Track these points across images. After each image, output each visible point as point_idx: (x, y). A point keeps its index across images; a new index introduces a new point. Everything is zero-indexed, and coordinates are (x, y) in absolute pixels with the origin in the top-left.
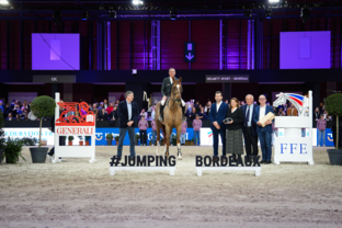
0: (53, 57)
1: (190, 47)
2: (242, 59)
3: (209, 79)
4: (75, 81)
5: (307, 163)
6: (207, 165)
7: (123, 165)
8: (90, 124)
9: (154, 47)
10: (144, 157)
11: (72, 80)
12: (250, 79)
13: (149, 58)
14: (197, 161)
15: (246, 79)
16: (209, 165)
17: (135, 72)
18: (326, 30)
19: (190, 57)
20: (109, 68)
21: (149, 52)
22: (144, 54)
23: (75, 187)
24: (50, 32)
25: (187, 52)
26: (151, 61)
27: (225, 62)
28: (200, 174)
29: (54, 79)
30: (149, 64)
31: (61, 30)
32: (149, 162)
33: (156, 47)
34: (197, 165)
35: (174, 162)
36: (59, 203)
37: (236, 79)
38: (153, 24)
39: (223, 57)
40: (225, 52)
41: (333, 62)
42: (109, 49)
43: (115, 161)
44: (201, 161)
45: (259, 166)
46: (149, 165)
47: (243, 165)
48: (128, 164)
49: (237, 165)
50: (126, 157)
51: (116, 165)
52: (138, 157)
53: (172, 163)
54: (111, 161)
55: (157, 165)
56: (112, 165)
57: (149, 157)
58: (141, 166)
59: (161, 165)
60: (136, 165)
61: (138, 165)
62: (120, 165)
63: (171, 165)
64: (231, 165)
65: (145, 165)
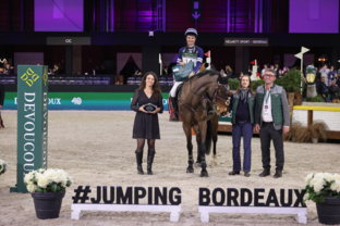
1: (196, 5)
3: (227, 42)
4: (89, 43)
6: (217, 204)
7: (94, 201)
10: (129, 189)
12: (269, 42)
14: (201, 196)
15: (265, 42)
16: (221, 204)
17: (151, 33)
20: (113, 27)
21: (153, 10)
26: (157, 20)
27: (232, 22)
28: (205, 219)
29: (69, 41)
30: (154, 22)
32: (137, 197)
33: (162, 5)
34: (201, 203)
35: (179, 198)
37: (255, 42)
42: (112, 7)
43: (82, 194)
44: (207, 196)
45: (304, 206)
46: (137, 203)
47: (277, 205)
48: (102, 201)
49: (267, 205)
50: (99, 188)
51: (83, 202)
52: (120, 189)
53: (175, 200)
54: (74, 194)
55: (150, 203)
56: (75, 202)
57: (137, 189)
58: (124, 203)
59: (157, 203)
60: (115, 201)
61: (118, 203)
62: (89, 201)
63: (173, 203)
64: (257, 204)
65: (130, 203)
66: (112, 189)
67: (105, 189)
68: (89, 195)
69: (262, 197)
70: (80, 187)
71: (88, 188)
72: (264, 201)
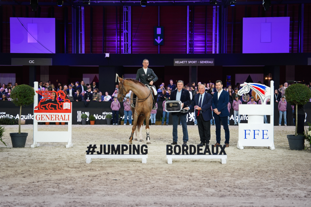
0: (30, 40)
1: (159, 31)
2: (207, 43)
4: (51, 64)
5: (269, 148)
6: (176, 154)
7: (98, 153)
8: (67, 111)
9: (125, 31)
10: (119, 146)
11: (49, 62)
13: (120, 41)
14: (168, 150)
16: (179, 154)
18: (285, 16)
19: (159, 41)
20: (83, 52)
21: (120, 35)
22: (116, 38)
23: (54, 177)
24: (27, 16)
25: (156, 36)
26: (123, 44)
27: (191, 46)
28: (170, 162)
29: (32, 62)
30: (121, 46)
31: (38, 15)
32: (123, 150)
33: (127, 31)
34: (168, 154)
36: (40, 199)
38: (125, 9)
39: (190, 41)
40: (191, 36)
41: (292, 46)
42: (83, 33)
43: (91, 149)
44: (171, 150)
45: (225, 154)
46: (123, 154)
47: (210, 154)
48: (103, 153)
49: (204, 154)
50: (101, 146)
51: (92, 154)
52: (113, 146)
53: (144, 152)
54: (87, 149)
55: (130, 153)
56: (88, 154)
57: (123, 146)
58: (116, 154)
59: (134, 154)
60: (110, 153)
61: (112, 154)
62: (96, 153)
63: (143, 154)
64: (199, 154)
65: (119, 154)
66: (109, 146)
67: (105, 146)
68: (96, 150)
69: (201, 150)
70: (91, 145)
71: (95, 145)
72: (203, 152)
